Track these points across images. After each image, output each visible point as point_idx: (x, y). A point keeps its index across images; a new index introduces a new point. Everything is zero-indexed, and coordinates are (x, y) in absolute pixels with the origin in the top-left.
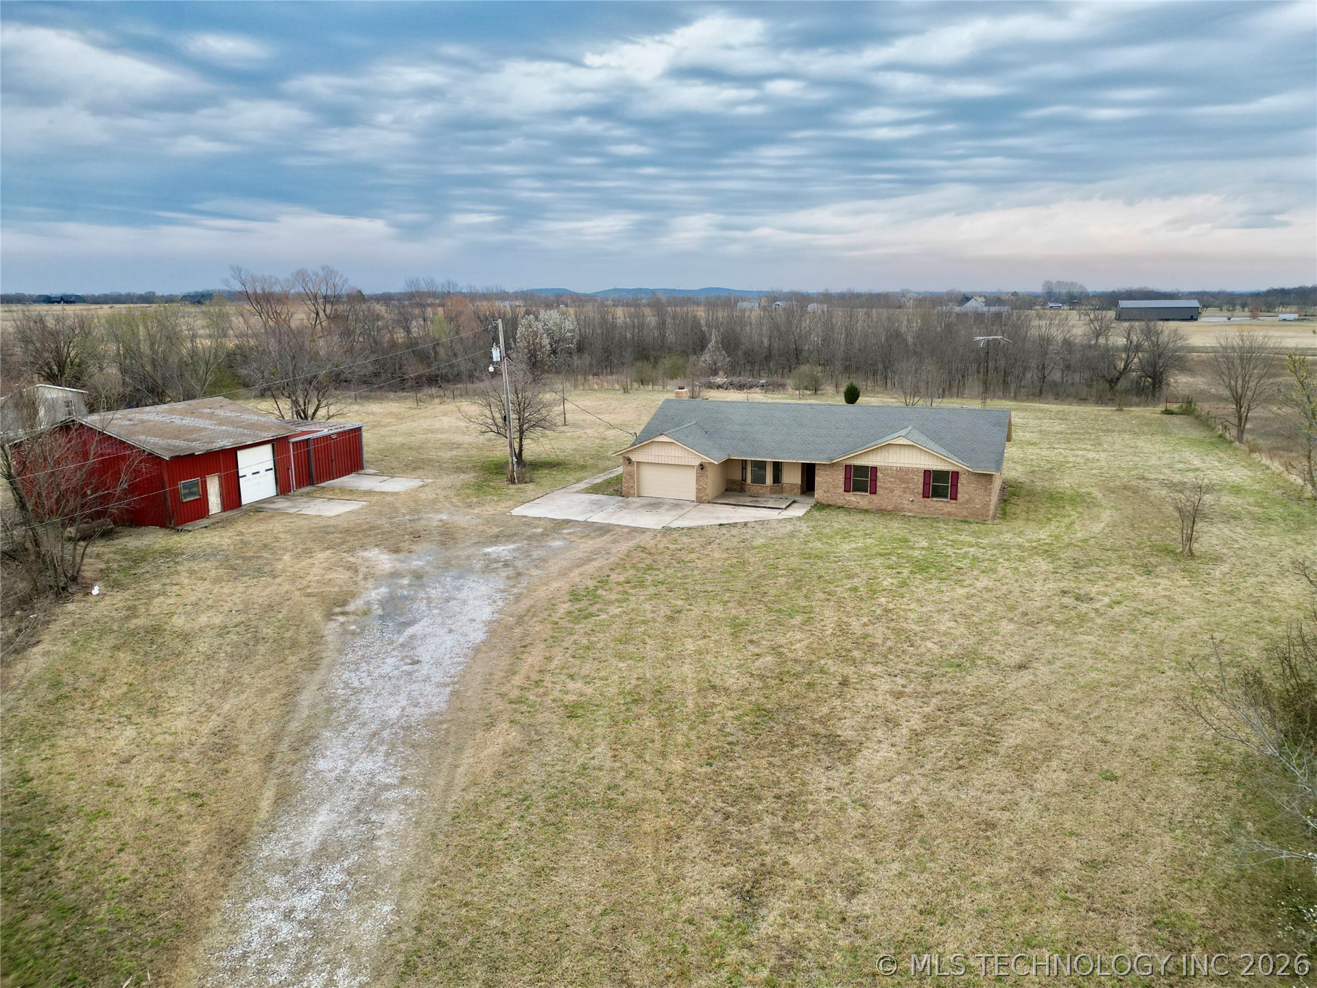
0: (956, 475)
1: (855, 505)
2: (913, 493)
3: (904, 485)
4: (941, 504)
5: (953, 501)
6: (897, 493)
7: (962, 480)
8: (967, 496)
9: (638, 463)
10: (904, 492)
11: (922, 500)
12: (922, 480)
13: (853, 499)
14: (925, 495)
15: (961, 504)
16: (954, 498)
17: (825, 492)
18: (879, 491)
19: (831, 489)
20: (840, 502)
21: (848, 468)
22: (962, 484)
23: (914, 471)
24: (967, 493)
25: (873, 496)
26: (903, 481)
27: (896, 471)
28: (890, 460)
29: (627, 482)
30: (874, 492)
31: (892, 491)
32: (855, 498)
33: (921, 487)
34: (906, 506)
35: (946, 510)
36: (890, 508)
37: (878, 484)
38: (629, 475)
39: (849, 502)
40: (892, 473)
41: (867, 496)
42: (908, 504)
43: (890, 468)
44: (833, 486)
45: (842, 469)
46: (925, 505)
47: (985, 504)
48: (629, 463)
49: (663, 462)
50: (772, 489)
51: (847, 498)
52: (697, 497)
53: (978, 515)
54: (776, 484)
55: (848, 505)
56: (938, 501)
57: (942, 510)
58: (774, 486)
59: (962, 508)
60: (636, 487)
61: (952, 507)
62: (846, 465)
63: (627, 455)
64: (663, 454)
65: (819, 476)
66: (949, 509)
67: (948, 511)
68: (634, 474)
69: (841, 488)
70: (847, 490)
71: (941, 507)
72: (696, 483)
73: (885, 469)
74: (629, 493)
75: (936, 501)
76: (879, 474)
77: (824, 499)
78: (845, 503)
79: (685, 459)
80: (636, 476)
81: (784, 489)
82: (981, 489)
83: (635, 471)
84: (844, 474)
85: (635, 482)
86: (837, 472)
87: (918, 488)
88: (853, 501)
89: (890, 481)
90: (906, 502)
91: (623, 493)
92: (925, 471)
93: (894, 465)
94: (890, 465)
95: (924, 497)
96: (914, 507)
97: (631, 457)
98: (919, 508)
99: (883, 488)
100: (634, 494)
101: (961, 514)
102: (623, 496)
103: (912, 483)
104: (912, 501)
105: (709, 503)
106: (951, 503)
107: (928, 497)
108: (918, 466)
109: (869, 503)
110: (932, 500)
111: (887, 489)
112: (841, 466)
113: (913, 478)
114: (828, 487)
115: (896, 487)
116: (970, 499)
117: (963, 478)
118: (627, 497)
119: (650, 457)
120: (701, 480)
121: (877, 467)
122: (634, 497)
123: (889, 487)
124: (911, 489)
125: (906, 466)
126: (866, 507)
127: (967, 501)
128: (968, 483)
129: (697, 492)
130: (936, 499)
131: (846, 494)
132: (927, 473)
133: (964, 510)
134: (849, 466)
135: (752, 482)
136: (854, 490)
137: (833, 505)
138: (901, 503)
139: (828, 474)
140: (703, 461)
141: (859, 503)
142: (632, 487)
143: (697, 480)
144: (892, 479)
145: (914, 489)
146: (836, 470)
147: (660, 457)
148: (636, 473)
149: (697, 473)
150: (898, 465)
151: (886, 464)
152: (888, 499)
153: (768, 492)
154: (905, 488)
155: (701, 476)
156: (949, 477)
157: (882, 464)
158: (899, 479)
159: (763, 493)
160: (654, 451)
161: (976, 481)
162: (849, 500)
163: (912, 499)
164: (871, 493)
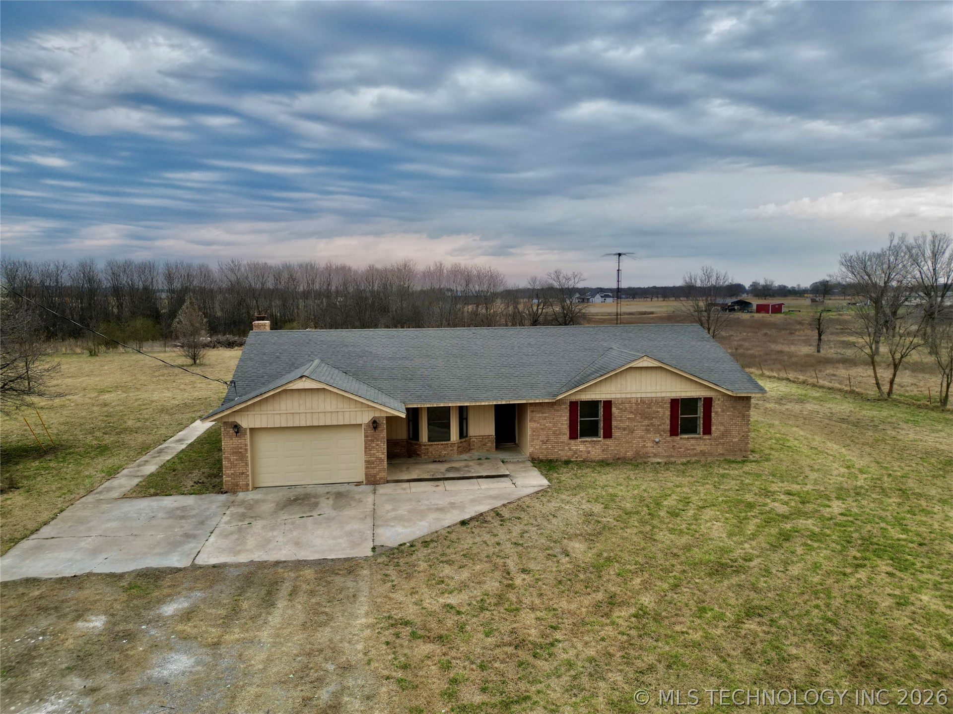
0: (708, 402)
1: (585, 455)
2: (658, 431)
3: (646, 422)
4: (693, 442)
5: (706, 437)
6: (639, 433)
7: (716, 407)
8: (722, 428)
9: (252, 430)
10: (648, 431)
11: (669, 439)
12: (668, 413)
13: (582, 448)
14: (674, 432)
15: (716, 439)
16: (707, 431)
17: (544, 442)
18: (616, 433)
19: (552, 438)
20: (564, 454)
21: (573, 405)
22: (716, 413)
23: (657, 402)
24: (722, 424)
25: (608, 442)
26: (645, 416)
27: (637, 404)
28: (629, 390)
29: (233, 466)
30: (608, 435)
31: (632, 431)
32: (583, 447)
33: (668, 422)
34: (650, 450)
35: (699, 449)
36: (630, 454)
37: (614, 423)
38: (236, 453)
39: (576, 453)
40: (631, 407)
41: (600, 441)
42: (653, 447)
43: (629, 401)
44: (554, 433)
45: (566, 408)
46: (674, 446)
47: (743, 436)
48: (237, 433)
49: (303, 424)
50: (458, 447)
51: (574, 448)
52: (366, 475)
53: (735, 451)
54: (464, 440)
55: (577, 458)
56: (688, 438)
57: (694, 449)
58: (461, 442)
59: (718, 445)
60: (250, 473)
61: (705, 445)
62: (571, 403)
63: (231, 420)
64: (302, 410)
65: (535, 421)
66: (702, 448)
67: (701, 451)
68: (246, 450)
69: (564, 434)
70: (573, 436)
71: (692, 445)
72: (365, 451)
73: (622, 403)
74: (237, 485)
75: (685, 438)
76: (614, 410)
77: (542, 453)
78: (573, 456)
79: (347, 415)
80: (249, 454)
81: (474, 445)
82: (738, 417)
83: (246, 445)
84: (568, 414)
85: (247, 464)
86: (559, 414)
87: (664, 423)
88: (581, 451)
89: (629, 418)
90: (649, 444)
91: (224, 487)
92: (672, 400)
93: (634, 396)
94: (629, 396)
95: (671, 435)
96: (660, 450)
97: (239, 423)
98: (665, 451)
99: (619, 429)
100: (248, 485)
101: (717, 452)
102: (226, 492)
103: (656, 418)
104: (657, 443)
105: (388, 482)
106: (705, 439)
107: (677, 435)
108: (663, 395)
109: (603, 451)
110: (681, 438)
111: (624, 429)
112: (564, 404)
113: (658, 412)
114: (548, 436)
115: (637, 426)
116: (726, 431)
117: (718, 404)
118: (234, 492)
119: (277, 417)
120: (373, 447)
121: (611, 401)
122: (248, 490)
123: (628, 426)
124: (655, 425)
125: (649, 395)
126: (600, 458)
127: (723, 435)
128: (723, 411)
129: (367, 468)
130: (686, 436)
131: (573, 442)
132: (674, 402)
133: (720, 447)
134: (576, 402)
135: (429, 441)
136: (582, 435)
137: (557, 460)
138: (644, 446)
139: (546, 417)
140: (378, 415)
141: (589, 452)
142: (243, 473)
143: (366, 448)
144: (632, 416)
145: (659, 426)
146: (558, 411)
147: (297, 416)
148: (249, 447)
149: (366, 436)
150: (639, 396)
151: (624, 396)
152: (627, 442)
153: (455, 451)
154: (648, 426)
155: (372, 441)
156: (700, 405)
157: (618, 396)
158: (640, 414)
159: (448, 454)
160: (283, 408)
161: (732, 407)
162: (577, 450)
163: (657, 440)
164: (605, 437)
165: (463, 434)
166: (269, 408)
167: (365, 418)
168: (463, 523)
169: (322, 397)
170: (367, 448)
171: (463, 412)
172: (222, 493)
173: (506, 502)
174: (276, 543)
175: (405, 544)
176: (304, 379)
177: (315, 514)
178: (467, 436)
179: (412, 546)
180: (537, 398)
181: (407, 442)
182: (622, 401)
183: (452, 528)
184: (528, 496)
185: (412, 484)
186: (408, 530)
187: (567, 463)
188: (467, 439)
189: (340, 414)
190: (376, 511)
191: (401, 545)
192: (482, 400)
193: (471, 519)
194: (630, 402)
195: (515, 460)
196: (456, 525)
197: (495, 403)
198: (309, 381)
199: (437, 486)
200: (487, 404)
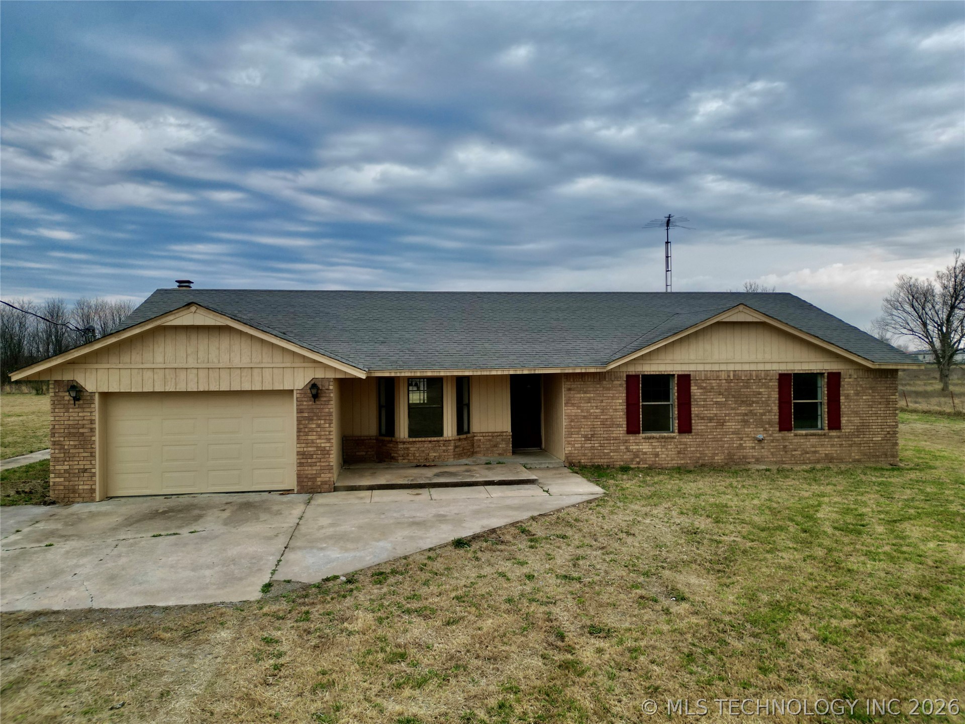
0: (834, 379)
1: (651, 459)
2: (760, 423)
3: (743, 409)
4: (814, 440)
5: (834, 433)
6: (732, 425)
7: (847, 389)
8: (857, 420)
10: (745, 423)
11: (778, 435)
12: (775, 395)
13: (646, 447)
14: (784, 426)
15: (848, 437)
16: (835, 423)
17: (587, 438)
18: (698, 425)
19: (600, 431)
20: (619, 457)
21: (632, 380)
22: (847, 396)
23: (760, 378)
24: (856, 413)
25: (687, 439)
26: (742, 400)
27: (729, 381)
28: (716, 357)
29: (69, 457)
30: (686, 427)
31: (722, 423)
32: (648, 446)
33: (776, 409)
34: (750, 452)
35: (823, 451)
36: (719, 459)
37: (695, 410)
38: (74, 434)
39: (637, 456)
40: (720, 386)
41: (673, 438)
42: (753, 448)
43: (716, 375)
44: (603, 423)
45: (621, 385)
46: (785, 447)
47: (888, 433)
48: (76, 399)
49: (192, 388)
50: (456, 447)
51: (634, 447)
52: (299, 476)
53: (878, 456)
54: (464, 436)
55: (638, 463)
56: (806, 435)
57: (815, 452)
58: (460, 440)
59: (851, 446)
60: (97, 470)
61: (832, 445)
62: (628, 376)
63: (67, 377)
64: (192, 363)
65: (573, 405)
66: (828, 450)
67: (826, 454)
68: (92, 430)
69: (619, 426)
70: (632, 429)
71: (813, 446)
72: (298, 439)
73: (707, 379)
74: (74, 492)
75: (802, 435)
76: (694, 389)
77: (584, 455)
78: (632, 460)
79: (267, 373)
80: (97, 438)
81: (479, 446)
82: (880, 403)
83: (92, 422)
84: (624, 395)
85: (92, 455)
86: (610, 394)
87: (770, 412)
88: (645, 453)
89: (716, 403)
90: (749, 444)
91: (51, 493)
92: (781, 375)
93: (723, 367)
94: (716, 368)
95: (781, 430)
96: (765, 452)
97: (82, 382)
98: (772, 453)
99: (703, 418)
100: (92, 491)
101: (850, 456)
102: (53, 503)
103: (757, 402)
104: (760, 441)
105: (336, 489)
106: (831, 437)
107: (790, 429)
108: (768, 367)
109: (679, 453)
110: (796, 435)
111: (711, 420)
112: (617, 378)
113: (760, 393)
114: (593, 427)
115: (729, 415)
116: (863, 424)
117: (849, 383)
118: (68, 503)
119: (148, 375)
120: (312, 430)
121: (689, 376)
122: (92, 500)
123: (716, 415)
124: (756, 414)
125: (746, 367)
126: (674, 463)
127: (858, 430)
128: (857, 394)
129: (300, 464)
130: (804, 432)
131: (632, 438)
132: (784, 379)
133: (855, 449)
134: (637, 376)
135: (410, 436)
136: (647, 429)
137: (608, 466)
138: (741, 447)
139: (590, 398)
140: (320, 374)
141: (657, 455)
142: (85, 471)
143: (299, 430)
144: (721, 399)
145: (762, 414)
146: (609, 389)
147: (182, 375)
148: (97, 426)
149: (300, 411)
150: (731, 367)
151: (708, 368)
152: (715, 440)
153: (451, 453)
154: (746, 414)
155: (310, 419)
156: (823, 384)
157: (700, 368)
158: (734, 396)
159: (440, 457)
160: (159, 358)
161: (871, 388)
162: (638, 451)
163: (760, 436)
164: (681, 431)
165: (462, 426)
166: (135, 358)
167: (299, 380)
168: (459, 543)
169: (225, 342)
170: (302, 431)
171: (463, 385)
172: (45, 504)
173: (536, 514)
174: (70, 578)
175: (336, 578)
176: (193, 309)
177: (185, 532)
178: (468, 432)
179: (349, 581)
180: (577, 366)
181: (377, 440)
182: (706, 375)
183: (438, 551)
184: (574, 506)
185: (376, 492)
186: (349, 555)
187: (625, 469)
188: (469, 435)
189: (256, 371)
190: (300, 527)
191: (328, 580)
192: (492, 368)
193: (475, 537)
194: (718, 378)
195: (543, 466)
196: (445, 546)
197: (512, 372)
198: (201, 311)
199: (418, 494)
200: (499, 373)
